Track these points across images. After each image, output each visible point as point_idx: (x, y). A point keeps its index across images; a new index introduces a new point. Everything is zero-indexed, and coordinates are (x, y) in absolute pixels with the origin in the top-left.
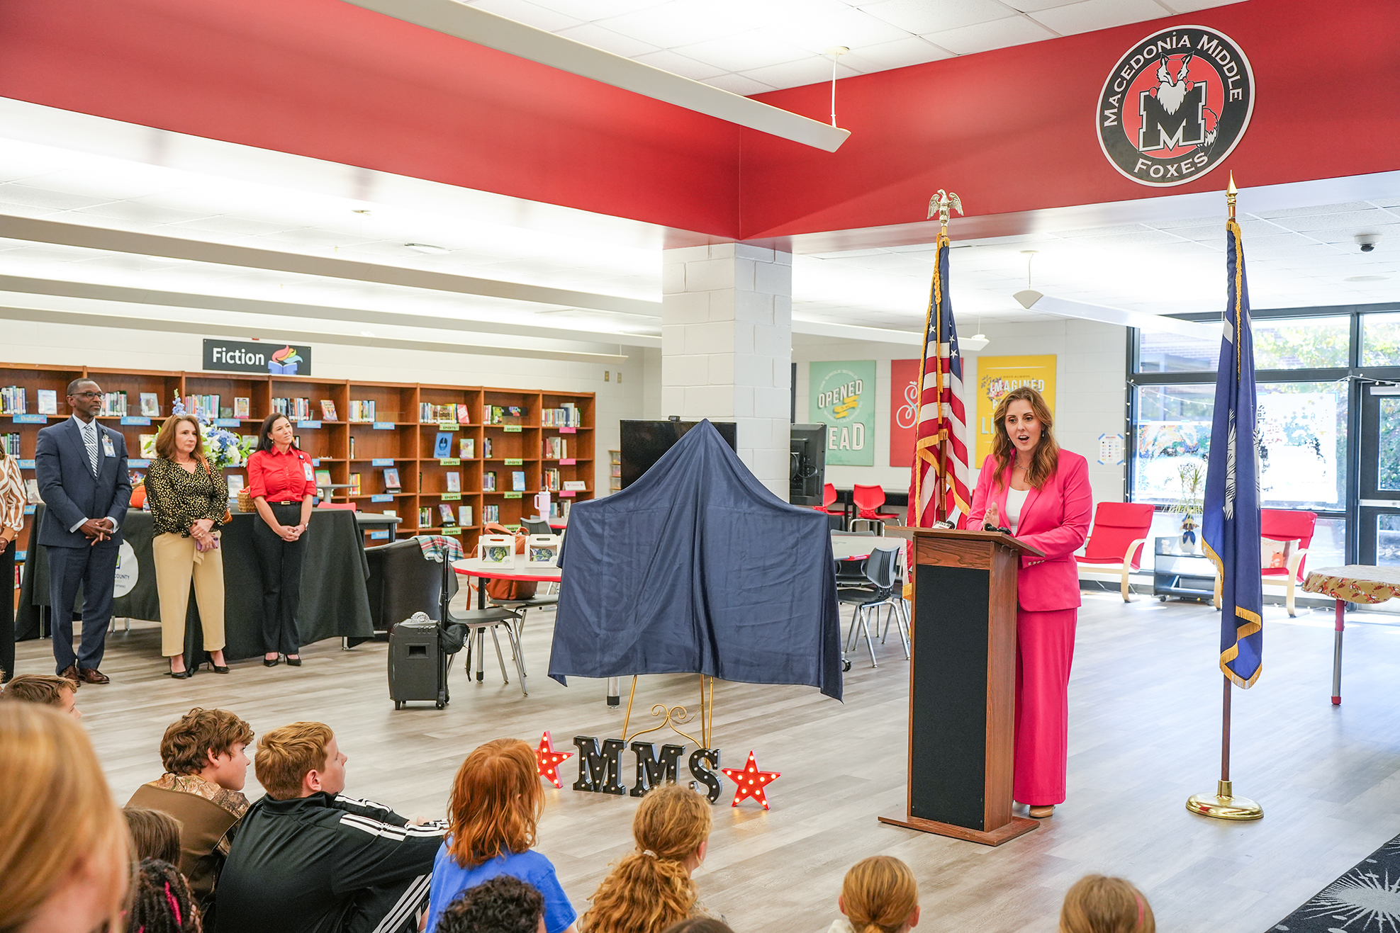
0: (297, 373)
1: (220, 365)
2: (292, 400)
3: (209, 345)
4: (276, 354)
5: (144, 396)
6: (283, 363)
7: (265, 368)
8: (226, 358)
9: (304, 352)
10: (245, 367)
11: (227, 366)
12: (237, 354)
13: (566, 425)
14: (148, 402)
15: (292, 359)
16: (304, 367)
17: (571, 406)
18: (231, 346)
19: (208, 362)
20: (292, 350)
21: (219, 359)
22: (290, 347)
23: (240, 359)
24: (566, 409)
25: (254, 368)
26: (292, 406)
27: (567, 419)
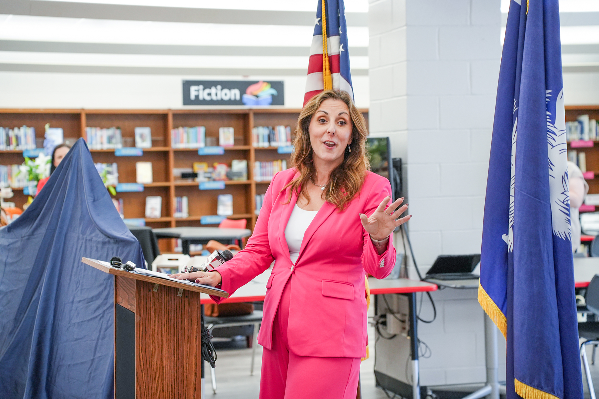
0: (272, 104)
1: (197, 101)
2: (273, 129)
3: (187, 85)
4: (251, 89)
5: (139, 131)
6: (257, 96)
7: (240, 102)
8: (203, 95)
9: (278, 86)
10: (222, 102)
11: (204, 102)
12: (213, 90)
13: (581, 139)
14: (142, 136)
15: (267, 92)
16: (278, 99)
17: (585, 118)
18: (208, 85)
19: (187, 100)
20: (265, 84)
21: (197, 97)
22: (264, 82)
23: (216, 95)
24: (581, 123)
25: (230, 102)
26: (274, 134)
27: (582, 131)
